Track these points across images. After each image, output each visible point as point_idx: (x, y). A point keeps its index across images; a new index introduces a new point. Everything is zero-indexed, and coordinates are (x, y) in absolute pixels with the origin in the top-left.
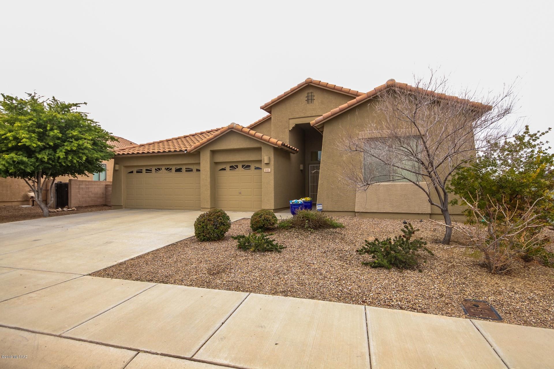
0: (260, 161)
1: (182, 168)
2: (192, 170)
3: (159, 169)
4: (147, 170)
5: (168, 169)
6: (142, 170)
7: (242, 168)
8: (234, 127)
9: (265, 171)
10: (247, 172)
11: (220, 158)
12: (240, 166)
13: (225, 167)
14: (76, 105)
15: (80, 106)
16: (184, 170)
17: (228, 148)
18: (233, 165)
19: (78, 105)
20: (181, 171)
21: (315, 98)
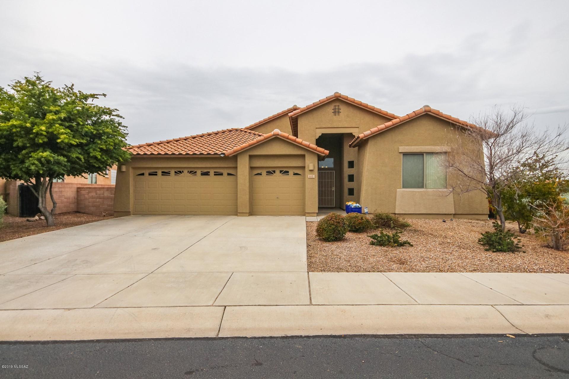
0: (303, 168)
1: (209, 172)
2: (222, 174)
3: (180, 172)
4: (163, 172)
5: (191, 172)
6: (157, 172)
7: (280, 173)
8: (280, 134)
9: (309, 177)
10: (285, 177)
11: (258, 163)
12: (278, 171)
13: (261, 172)
14: (93, 96)
15: (98, 98)
16: (212, 172)
17: (270, 154)
18: (270, 170)
19: (96, 96)
20: (209, 175)
21: (341, 111)
